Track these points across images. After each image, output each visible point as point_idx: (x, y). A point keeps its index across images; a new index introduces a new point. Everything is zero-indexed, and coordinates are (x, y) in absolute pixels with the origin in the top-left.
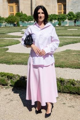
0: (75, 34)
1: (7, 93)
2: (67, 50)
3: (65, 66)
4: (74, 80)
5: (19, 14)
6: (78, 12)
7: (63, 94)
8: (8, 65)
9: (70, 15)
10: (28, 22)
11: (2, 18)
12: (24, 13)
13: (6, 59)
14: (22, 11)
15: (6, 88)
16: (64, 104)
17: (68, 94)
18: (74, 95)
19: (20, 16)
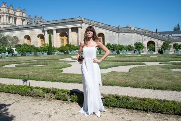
0: (114, 60)
1: (68, 108)
2: (112, 71)
3: (115, 84)
4: (129, 96)
5: (68, 45)
6: (114, 44)
7: (119, 109)
8: (65, 84)
9: (108, 46)
10: (75, 51)
11: (55, 48)
12: (72, 44)
13: (63, 78)
14: (70, 43)
15: (67, 103)
16: (123, 118)
17: (124, 109)
18: (129, 110)
19: (69, 46)
